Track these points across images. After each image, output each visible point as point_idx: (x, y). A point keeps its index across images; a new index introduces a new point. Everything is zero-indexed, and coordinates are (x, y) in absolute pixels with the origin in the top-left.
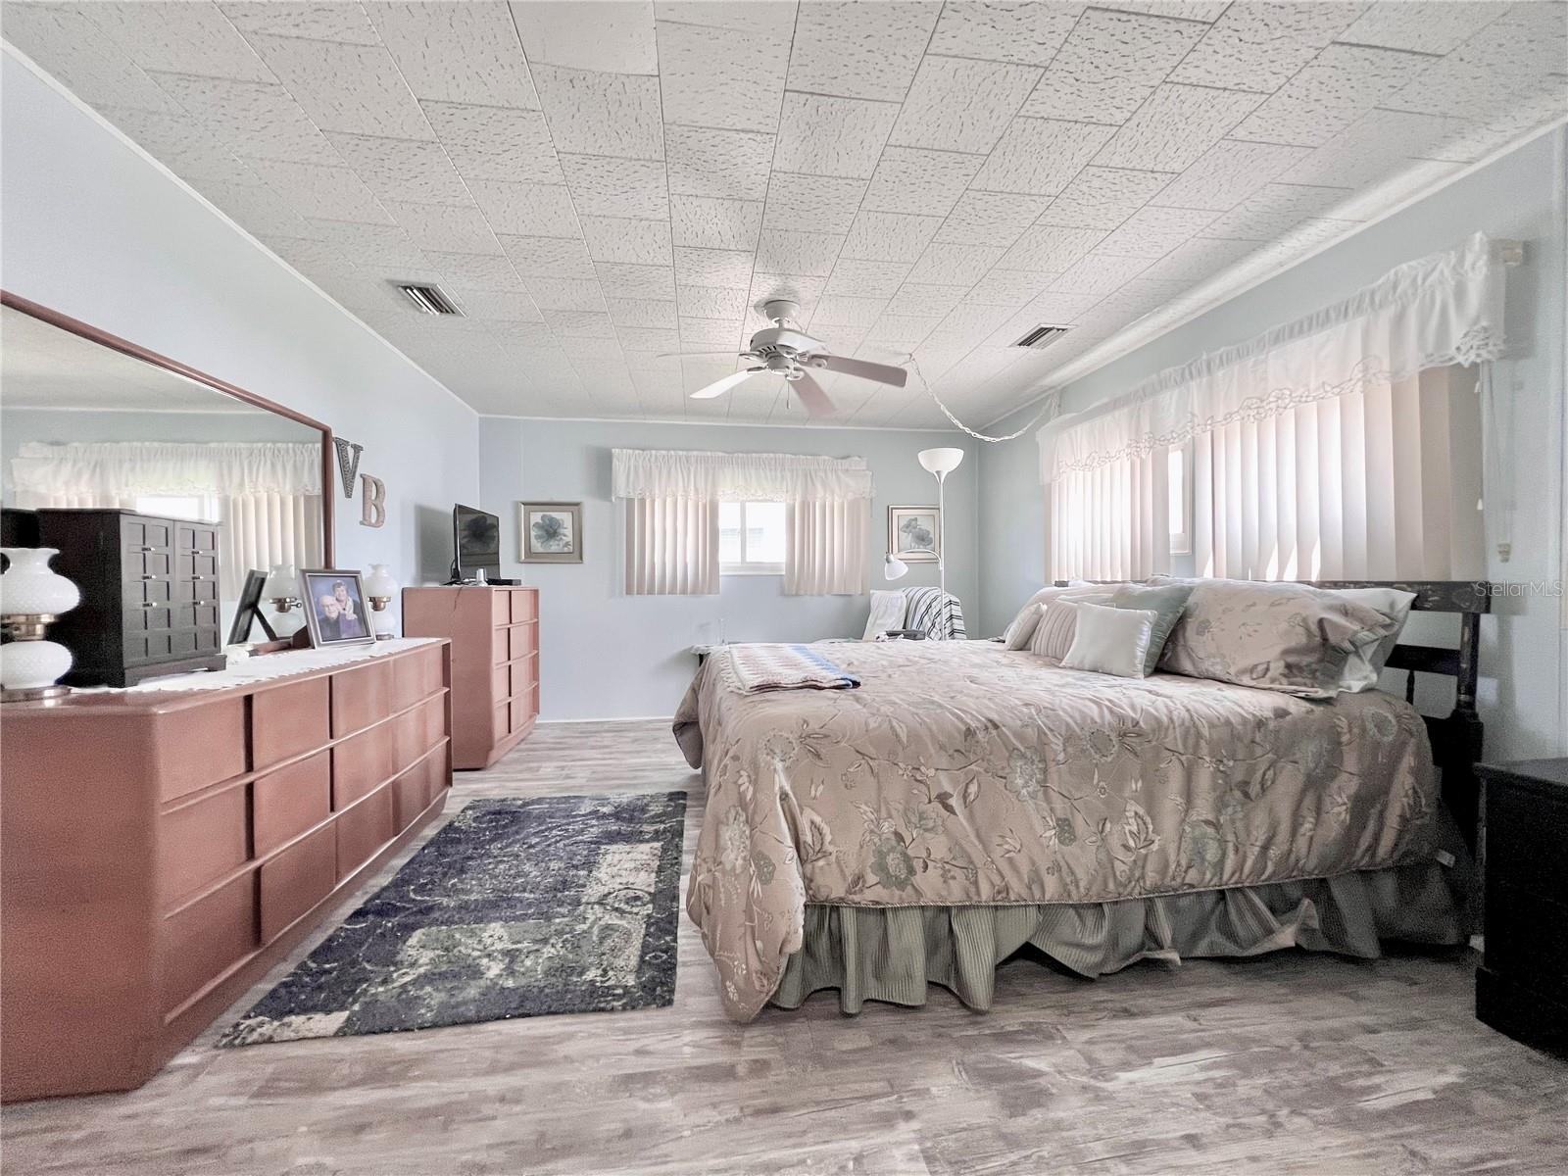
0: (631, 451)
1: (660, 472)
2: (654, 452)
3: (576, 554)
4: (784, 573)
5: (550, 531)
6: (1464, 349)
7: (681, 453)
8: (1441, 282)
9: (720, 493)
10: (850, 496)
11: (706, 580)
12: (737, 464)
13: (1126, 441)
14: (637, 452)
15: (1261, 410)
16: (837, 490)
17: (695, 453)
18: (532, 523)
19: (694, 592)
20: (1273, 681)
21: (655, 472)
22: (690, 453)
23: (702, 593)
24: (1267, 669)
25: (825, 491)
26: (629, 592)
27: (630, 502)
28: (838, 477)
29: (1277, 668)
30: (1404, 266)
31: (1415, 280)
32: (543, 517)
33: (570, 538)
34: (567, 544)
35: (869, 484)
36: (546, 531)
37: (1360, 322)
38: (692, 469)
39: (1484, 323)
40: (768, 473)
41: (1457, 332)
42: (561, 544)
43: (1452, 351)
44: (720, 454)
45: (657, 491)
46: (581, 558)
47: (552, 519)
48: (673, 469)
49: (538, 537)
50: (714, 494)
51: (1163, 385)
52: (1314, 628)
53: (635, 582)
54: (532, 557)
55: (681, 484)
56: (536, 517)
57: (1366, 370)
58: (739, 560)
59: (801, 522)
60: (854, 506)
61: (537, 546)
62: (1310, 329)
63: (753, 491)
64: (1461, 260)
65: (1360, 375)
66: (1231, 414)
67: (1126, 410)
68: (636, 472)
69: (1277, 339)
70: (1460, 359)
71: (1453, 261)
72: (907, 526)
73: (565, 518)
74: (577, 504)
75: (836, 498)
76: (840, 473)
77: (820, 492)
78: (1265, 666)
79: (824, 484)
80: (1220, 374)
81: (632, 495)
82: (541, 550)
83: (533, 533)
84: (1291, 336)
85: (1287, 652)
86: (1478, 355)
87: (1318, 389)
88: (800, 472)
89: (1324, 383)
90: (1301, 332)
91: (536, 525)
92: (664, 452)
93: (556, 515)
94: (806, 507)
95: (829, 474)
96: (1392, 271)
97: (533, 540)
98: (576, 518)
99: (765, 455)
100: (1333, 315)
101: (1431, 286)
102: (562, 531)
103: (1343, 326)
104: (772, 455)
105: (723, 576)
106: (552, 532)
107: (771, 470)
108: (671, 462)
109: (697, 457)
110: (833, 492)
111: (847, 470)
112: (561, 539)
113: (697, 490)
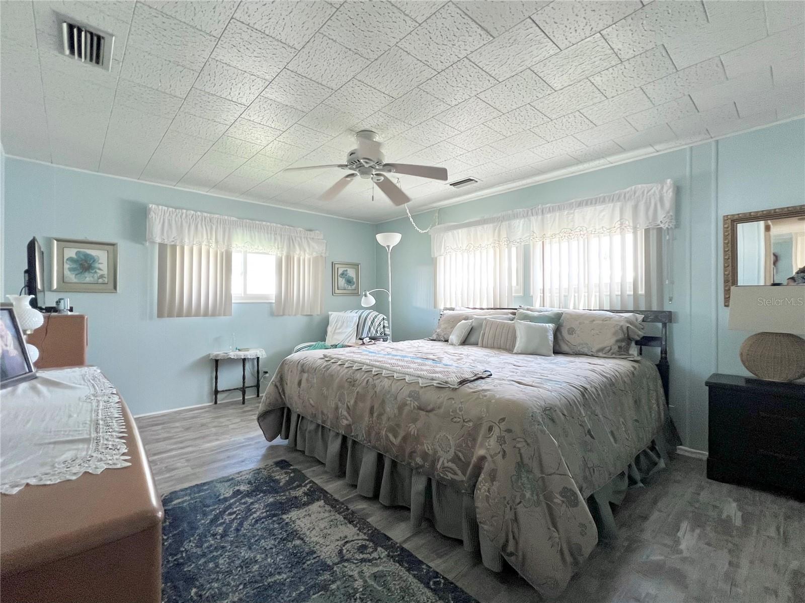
0: (165, 208)
1: (189, 226)
2: (185, 211)
3: (110, 285)
4: (274, 301)
6: (664, 222)
7: (205, 214)
8: (654, 195)
9: (234, 245)
10: (315, 254)
11: (223, 306)
12: (246, 226)
13: (491, 240)
14: (170, 209)
15: (571, 235)
16: (307, 251)
17: (216, 216)
18: (66, 258)
19: (212, 315)
20: (613, 354)
21: (185, 226)
22: (212, 216)
23: (219, 315)
24: (611, 349)
25: (300, 250)
26: (160, 315)
27: (163, 246)
28: (308, 241)
29: (615, 348)
30: (640, 186)
31: (643, 193)
32: (77, 253)
33: (105, 272)
34: (102, 276)
35: (325, 248)
36: (81, 264)
37: (619, 204)
38: (214, 227)
39: (671, 214)
40: (266, 235)
41: (661, 216)
42: (96, 276)
43: (659, 222)
44: (234, 219)
45: (186, 240)
46: (115, 287)
47: (87, 256)
48: (199, 226)
49: (71, 269)
50: (229, 245)
51: (516, 216)
52: (625, 330)
53: (165, 308)
54: (65, 286)
55: (205, 237)
56: (71, 253)
57: (621, 224)
58: (243, 292)
59: (285, 268)
60: (316, 260)
61: (71, 277)
62: (596, 203)
63: (256, 247)
64: (662, 188)
65: (619, 226)
66: (555, 234)
67: (491, 225)
68: (170, 225)
69: (580, 204)
70: (662, 226)
71: (659, 188)
72: (342, 274)
73: (101, 256)
74: (113, 245)
75: (307, 255)
76: (309, 239)
77: (297, 251)
78: (609, 348)
79: (300, 245)
80: (549, 215)
81: (166, 242)
82: (75, 280)
83: (66, 266)
84: (587, 204)
85: (617, 341)
86: (669, 225)
87: (600, 229)
88: (286, 237)
89: (603, 227)
90: (591, 203)
91: (71, 259)
92: (192, 212)
93: (93, 252)
94: (289, 259)
95: (303, 240)
96: (633, 187)
97: (67, 271)
98: (111, 256)
99: (264, 223)
100: (607, 200)
101: (650, 196)
102: (97, 265)
103: (611, 205)
104: (268, 224)
105: (234, 303)
106: (86, 265)
107: (268, 233)
108: (198, 220)
109: (218, 219)
110: (305, 251)
111: (313, 238)
112: (96, 272)
113: (217, 242)
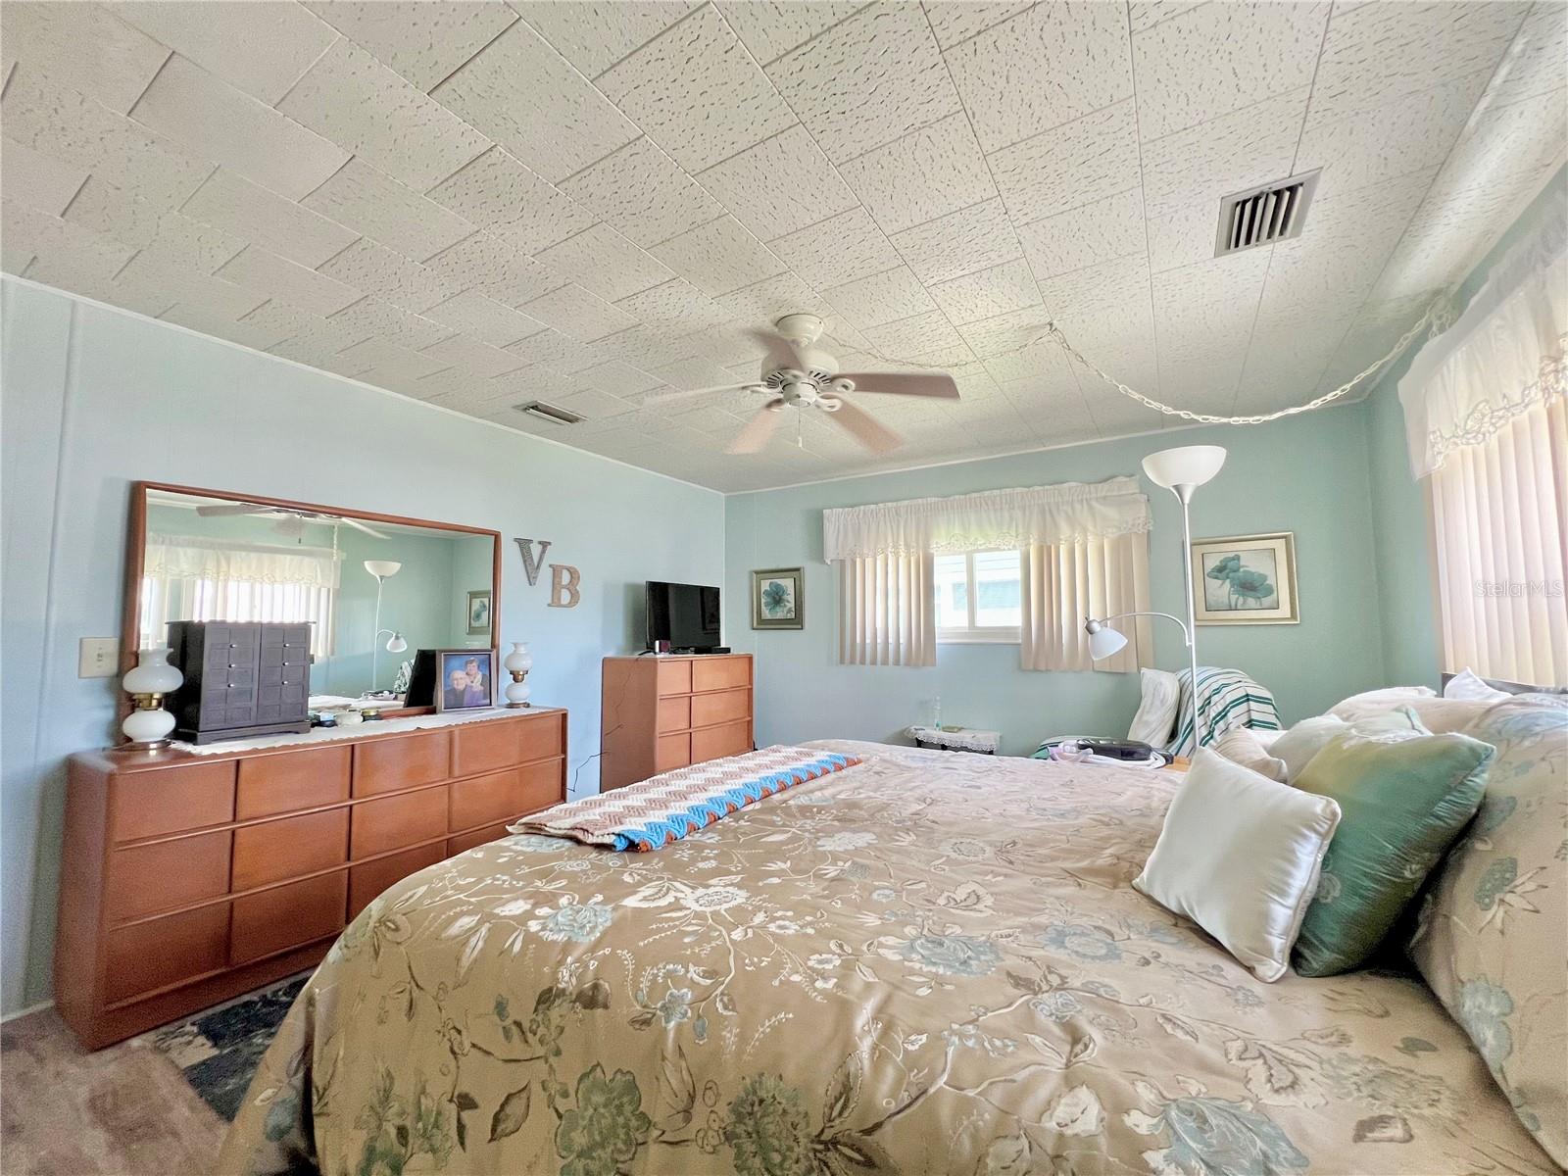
0: (841, 510)
1: (869, 529)
2: (862, 507)
3: (796, 621)
4: (1020, 641)
5: (777, 598)
7: (890, 504)
9: (935, 545)
10: (1112, 534)
11: (922, 647)
12: (953, 508)
14: (846, 509)
16: (1091, 528)
17: (906, 502)
18: (762, 591)
19: (908, 664)
21: (864, 530)
22: (900, 504)
23: (918, 665)
25: (1073, 530)
26: (842, 662)
27: (842, 562)
28: (1091, 508)
32: (771, 585)
33: (792, 605)
34: (790, 610)
35: (1143, 513)
36: (774, 597)
38: (902, 522)
40: (993, 516)
42: (786, 610)
44: (934, 500)
45: (867, 551)
46: (801, 624)
47: (778, 586)
48: (882, 523)
49: (767, 605)
50: (927, 546)
53: (849, 653)
54: (762, 624)
55: (890, 540)
56: (765, 585)
58: (965, 623)
59: (1036, 572)
60: (1122, 546)
61: (767, 614)
63: (972, 539)
68: (846, 531)
73: (788, 584)
74: (798, 570)
75: (1090, 538)
76: (1094, 504)
77: (1065, 531)
79: (1070, 520)
81: (843, 556)
82: (769, 617)
83: (763, 601)
88: (1035, 509)
91: (766, 592)
92: (873, 506)
93: (781, 582)
94: (1046, 556)
95: (1078, 507)
97: (763, 605)
98: (797, 584)
99: (987, 493)
102: (786, 597)
104: (995, 493)
105: (940, 644)
106: (778, 598)
107: (995, 510)
108: (879, 515)
109: (907, 507)
110: (1085, 531)
111: (1105, 498)
112: (785, 606)
113: (907, 546)
